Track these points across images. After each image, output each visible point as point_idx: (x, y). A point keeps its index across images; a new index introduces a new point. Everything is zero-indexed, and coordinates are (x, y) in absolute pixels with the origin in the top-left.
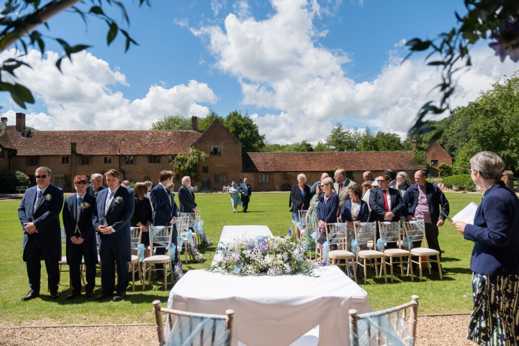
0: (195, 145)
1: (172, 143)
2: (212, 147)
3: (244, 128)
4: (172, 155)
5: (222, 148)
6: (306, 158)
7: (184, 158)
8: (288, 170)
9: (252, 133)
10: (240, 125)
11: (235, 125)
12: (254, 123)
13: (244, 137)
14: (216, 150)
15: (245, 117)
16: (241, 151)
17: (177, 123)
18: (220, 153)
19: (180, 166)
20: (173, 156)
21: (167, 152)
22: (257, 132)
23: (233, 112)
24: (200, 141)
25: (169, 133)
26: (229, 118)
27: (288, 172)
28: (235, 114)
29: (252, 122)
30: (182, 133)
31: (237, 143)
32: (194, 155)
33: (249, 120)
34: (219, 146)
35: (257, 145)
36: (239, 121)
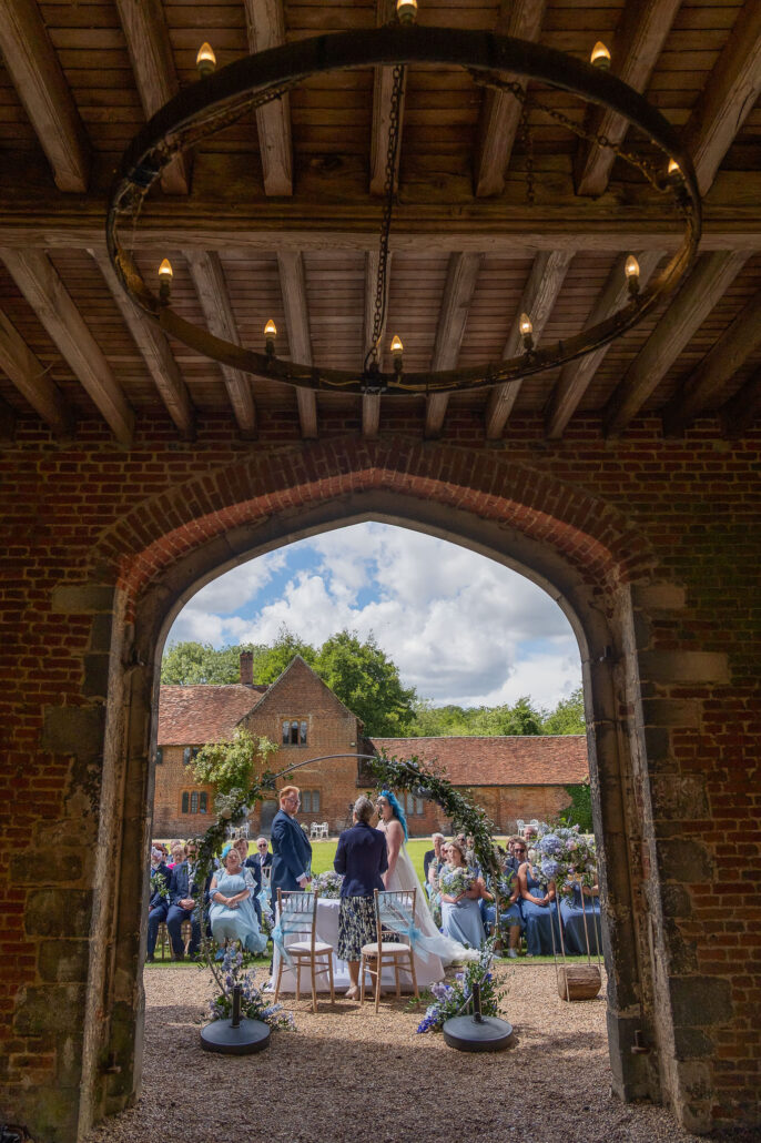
0: (245, 722)
1: (192, 717)
2: (287, 725)
3: (365, 675)
4: (191, 746)
5: (311, 728)
6: (514, 751)
7: (219, 755)
8: (469, 782)
9: (382, 685)
10: (356, 666)
11: (343, 666)
12: (387, 661)
13: (364, 695)
14: (295, 732)
15: (367, 646)
16: (355, 734)
17: (199, 661)
18: (304, 741)
19: (208, 773)
20: (195, 750)
21: (181, 739)
22: (396, 683)
23: (337, 635)
24: (258, 711)
25: (185, 692)
26: (329, 648)
27: (469, 786)
28: (343, 639)
29: (384, 657)
30: (217, 692)
31: (345, 715)
32: (242, 746)
33: (377, 653)
34: (303, 724)
35: (397, 717)
36: (353, 659)
